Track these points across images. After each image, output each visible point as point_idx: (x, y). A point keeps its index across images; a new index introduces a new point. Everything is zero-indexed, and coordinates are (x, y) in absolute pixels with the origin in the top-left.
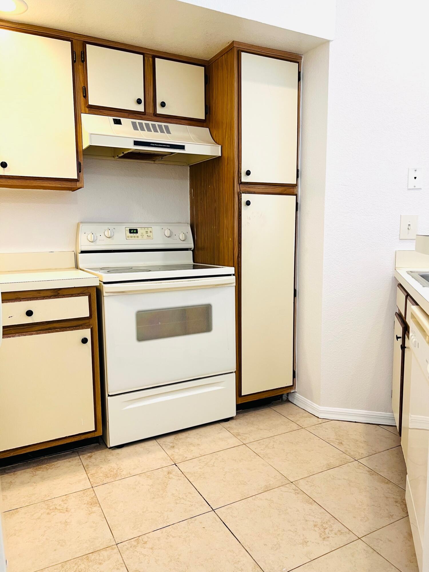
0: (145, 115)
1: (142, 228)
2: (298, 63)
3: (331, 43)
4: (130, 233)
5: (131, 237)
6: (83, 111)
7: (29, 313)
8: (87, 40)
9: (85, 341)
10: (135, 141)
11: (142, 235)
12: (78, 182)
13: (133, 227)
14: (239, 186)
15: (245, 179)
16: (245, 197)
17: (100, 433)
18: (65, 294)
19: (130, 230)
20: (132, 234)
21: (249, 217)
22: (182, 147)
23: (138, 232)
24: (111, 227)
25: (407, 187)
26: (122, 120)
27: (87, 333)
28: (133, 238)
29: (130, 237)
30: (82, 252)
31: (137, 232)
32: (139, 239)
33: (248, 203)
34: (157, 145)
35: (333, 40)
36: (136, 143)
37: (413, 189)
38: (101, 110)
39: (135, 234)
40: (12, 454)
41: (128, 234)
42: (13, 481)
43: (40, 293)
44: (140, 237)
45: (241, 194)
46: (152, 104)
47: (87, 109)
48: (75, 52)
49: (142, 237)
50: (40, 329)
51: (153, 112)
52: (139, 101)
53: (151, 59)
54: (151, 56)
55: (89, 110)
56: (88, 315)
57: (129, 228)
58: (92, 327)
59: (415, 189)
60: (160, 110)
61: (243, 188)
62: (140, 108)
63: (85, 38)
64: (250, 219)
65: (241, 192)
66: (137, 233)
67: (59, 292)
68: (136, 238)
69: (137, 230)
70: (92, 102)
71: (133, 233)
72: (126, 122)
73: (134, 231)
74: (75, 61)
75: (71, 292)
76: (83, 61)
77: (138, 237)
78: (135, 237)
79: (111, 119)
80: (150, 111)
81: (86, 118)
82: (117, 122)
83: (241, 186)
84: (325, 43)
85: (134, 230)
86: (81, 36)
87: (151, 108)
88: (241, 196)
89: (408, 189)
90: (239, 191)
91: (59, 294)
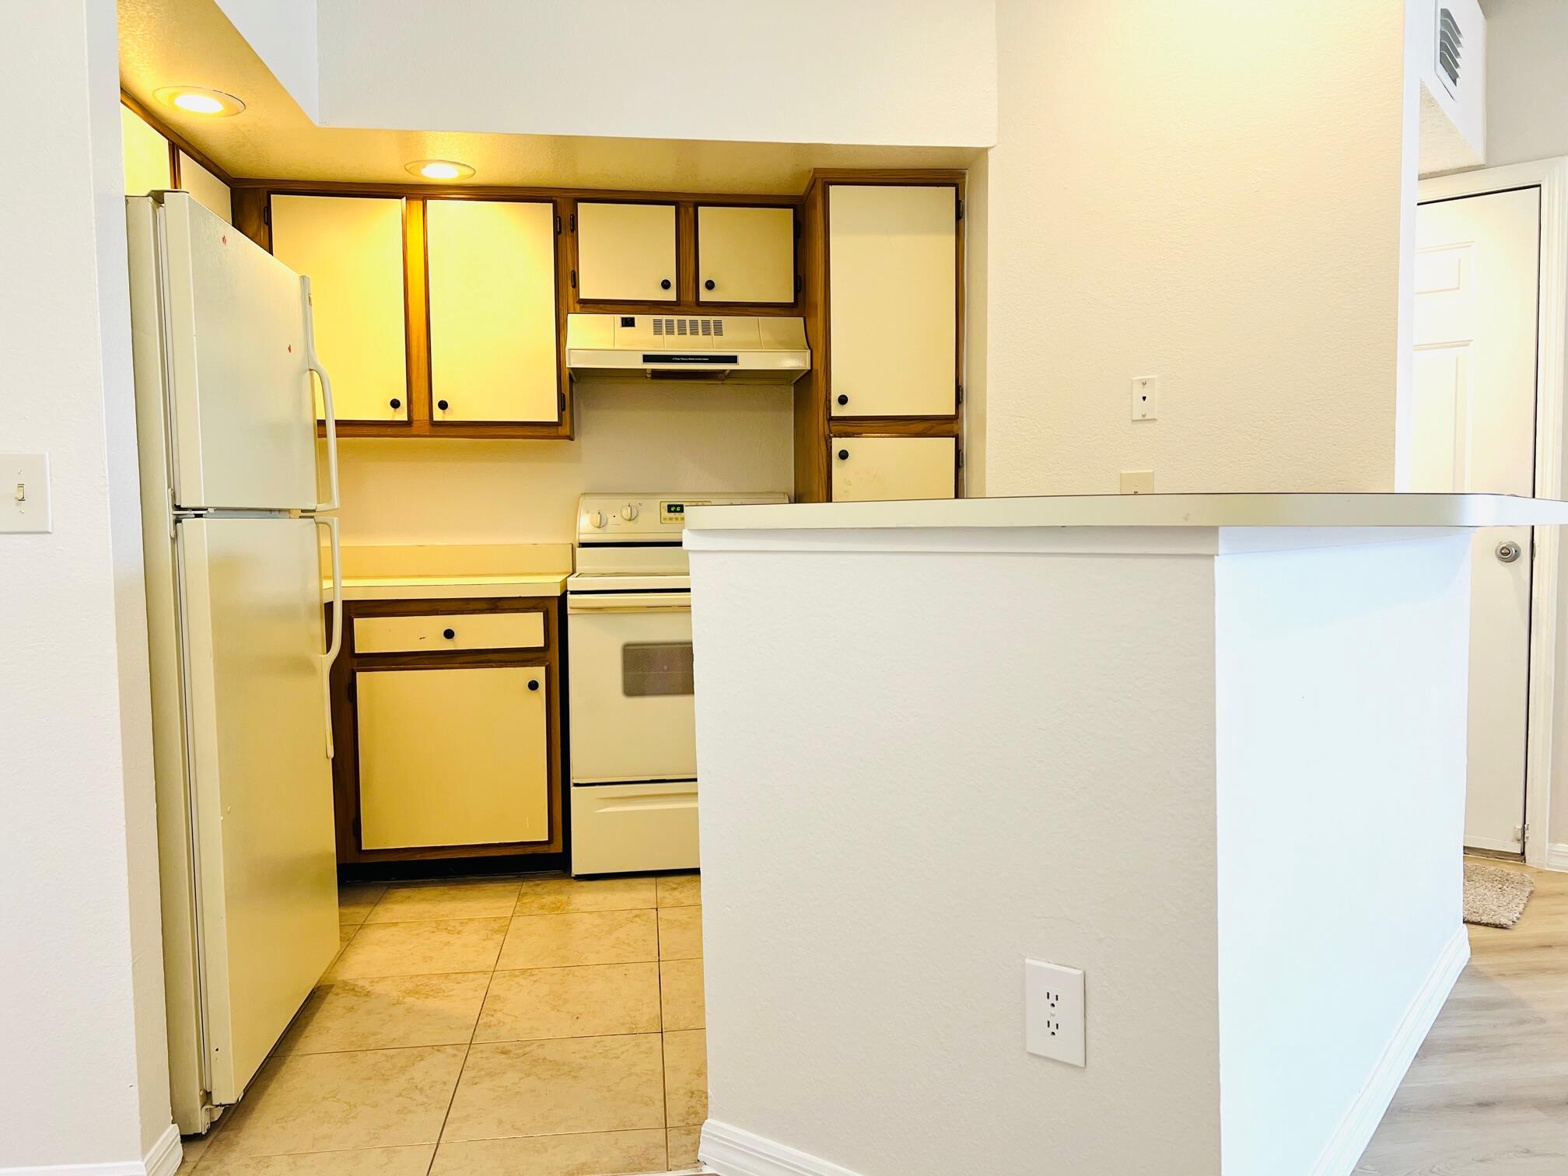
0: (679, 305)
1: (691, 503)
2: (956, 185)
3: (990, 153)
4: (669, 511)
5: (671, 519)
6: (571, 310)
7: (449, 634)
8: (580, 195)
9: (533, 686)
10: (644, 356)
12: (559, 428)
13: (675, 500)
14: (829, 424)
15: (837, 411)
16: (838, 444)
17: (557, 848)
18: (506, 607)
19: (669, 507)
20: (672, 514)
21: (849, 481)
22: (733, 359)
23: (684, 510)
24: (634, 501)
25: (1130, 417)
26: (638, 318)
27: (538, 673)
28: (674, 521)
29: (663, 519)
30: (584, 545)
33: (844, 455)
34: (684, 359)
35: (993, 145)
36: (647, 359)
37: (1140, 420)
38: (601, 306)
39: (677, 514)
40: (418, 857)
41: (665, 513)
42: (413, 896)
43: (468, 604)
45: (830, 438)
46: (692, 284)
47: (578, 307)
48: (560, 219)
50: (465, 661)
51: (694, 300)
52: (666, 285)
53: (691, 210)
54: (691, 204)
55: (581, 308)
56: (542, 644)
57: (667, 504)
58: (549, 665)
59: (1144, 419)
60: (705, 296)
61: (835, 427)
62: (670, 295)
63: (576, 192)
64: (851, 484)
65: (832, 435)
66: (683, 512)
67: (498, 604)
68: (679, 521)
69: (681, 506)
70: (584, 294)
71: (675, 511)
72: (644, 321)
73: (676, 509)
74: (560, 232)
75: (516, 605)
76: (572, 231)
77: (682, 519)
78: (677, 519)
79: (618, 318)
80: (689, 297)
81: (576, 322)
82: (628, 323)
83: (831, 423)
84: (982, 153)
85: (676, 506)
86: (571, 190)
87: (690, 294)
88: (831, 442)
89: (1133, 421)
90: (827, 432)
91: (497, 606)
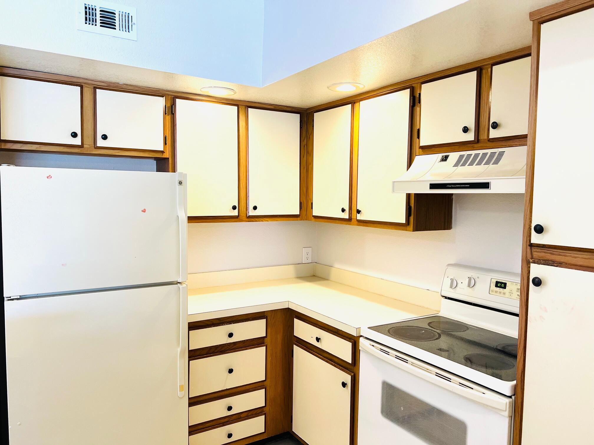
0: (477, 143)
1: (512, 283)
4: (496, 286)
5: (496, 292)
6: (417, 154)
8: (425, 79)
10: (430, 184)
11: (511, 293)
13: (502, 278)
19: (497, 283)
20: (498, 289)
22: (486, 185)
23: (507, 287)
24: (476, 274)
26: (451, 155)
28: (498, 294)
29: (494, 292)
31: (505, 287)
32: (505, 296)
34: (453, 186)
36: (433, 186)
39: (501, 290)
41: (494, 287)
44: (507, 295)
46: (487, 127)
47: (421, 151)
48: (414, 97)
49: (510, 295)
51: (487, 138)
52: (465, 130)
53: (488, 70)
54: (488, 66)
57: (495, 280)
58: (354, 375)
60: (493, 134)
61: (537, 254)
63: (423, 78)
65: (531, 260)
68: (502, 295)
69: (505, 284)
71: (500, 287)
72: (454, 156)
73: (501, 285)
74: (414, 106)
76: (419, 103)
77: (504, 294)
78: (500, 293)
79: (440, 156)
80: (485, 136)
82: (444, 159)
83: (533, 250)
85: (502, 283)
86: (420, 78)
87: (486, 133)
